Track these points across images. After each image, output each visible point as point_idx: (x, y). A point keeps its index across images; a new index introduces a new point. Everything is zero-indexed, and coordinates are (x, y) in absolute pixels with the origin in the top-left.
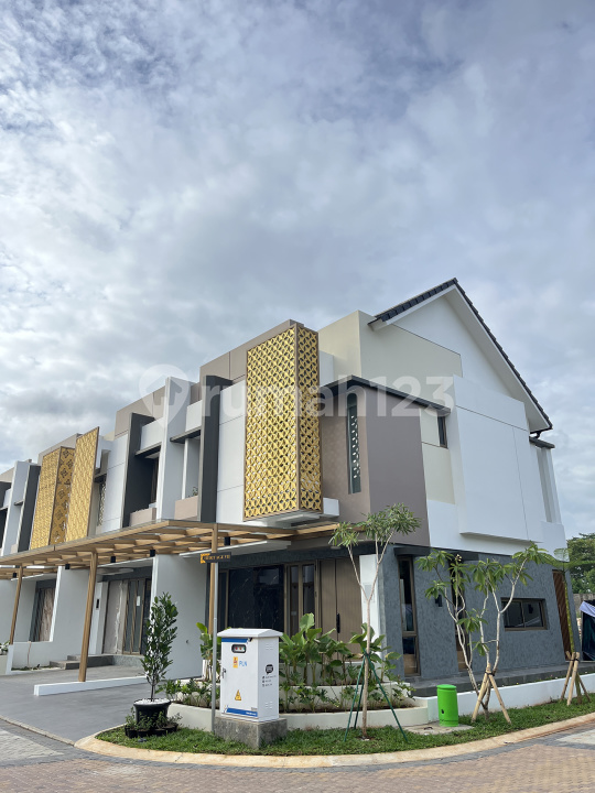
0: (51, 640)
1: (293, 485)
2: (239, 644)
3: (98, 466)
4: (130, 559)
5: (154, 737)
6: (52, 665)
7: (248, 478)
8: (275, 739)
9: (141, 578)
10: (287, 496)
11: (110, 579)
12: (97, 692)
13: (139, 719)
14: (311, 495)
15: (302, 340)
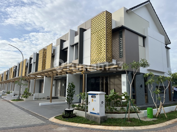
0: (43, 93)
1: (105, 55)
2: (93, 96)
3: (52, 53)
4: (61, 75)
5: (70, 118)
6: (44, 98)
7: (92, 54)
8: (104, 121)
9: (64, 79)
10: (103, 58)
11: (57, 80)
12: (54, 105)
13: (66, 114)
14: (109, 58)
15: (107, 15)
